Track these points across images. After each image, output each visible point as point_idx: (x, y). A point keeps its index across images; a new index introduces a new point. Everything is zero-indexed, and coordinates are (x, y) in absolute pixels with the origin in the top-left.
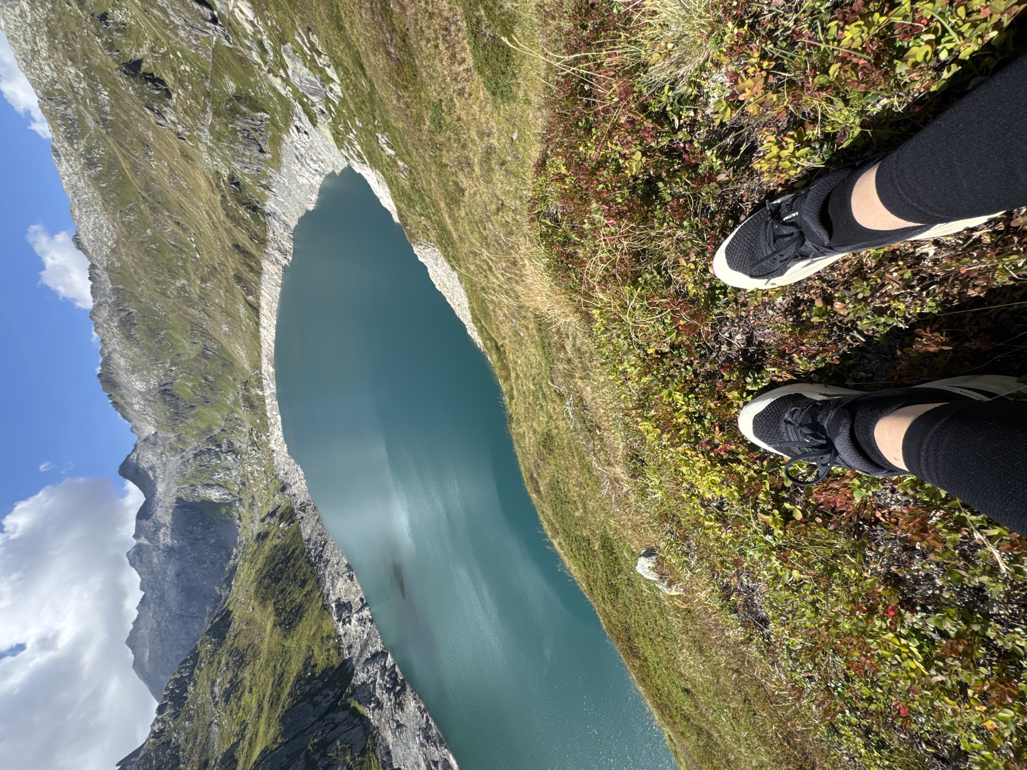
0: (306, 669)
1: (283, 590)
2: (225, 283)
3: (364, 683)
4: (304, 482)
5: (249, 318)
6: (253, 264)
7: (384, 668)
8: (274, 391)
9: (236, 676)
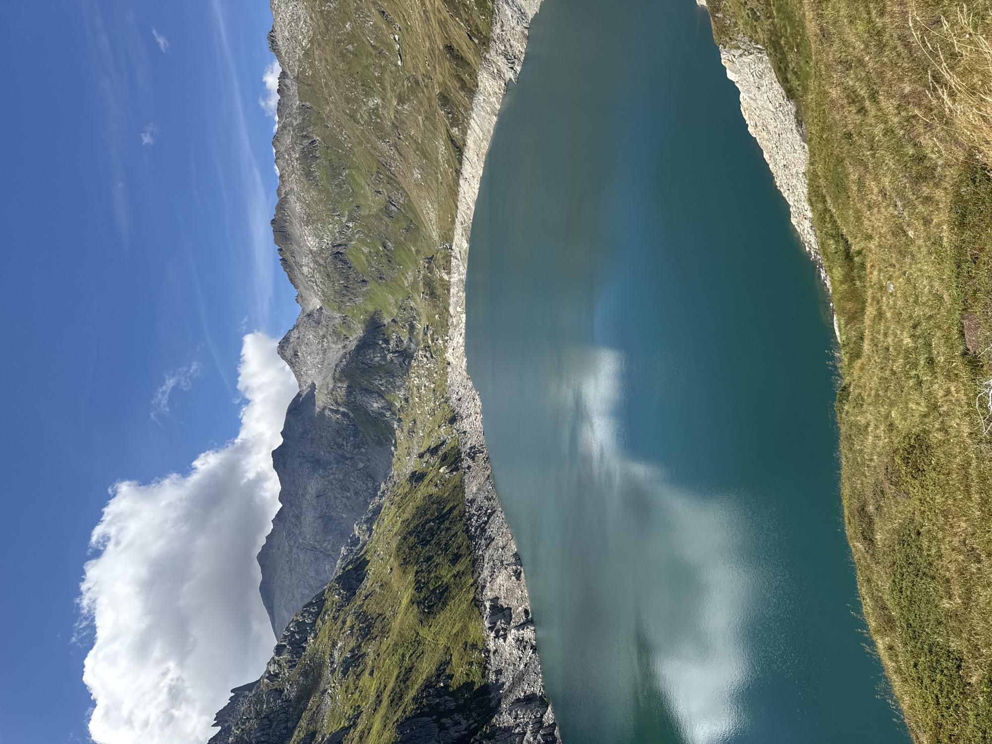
0: (439, 676)
1: (429, 559)
2: (426, 107)
3: (508, 729)
4: (480, 417)
5: (448, 162)
6: (466, 77)
7: (539, 722)
8: (464, 277)
9: (360, 646)
